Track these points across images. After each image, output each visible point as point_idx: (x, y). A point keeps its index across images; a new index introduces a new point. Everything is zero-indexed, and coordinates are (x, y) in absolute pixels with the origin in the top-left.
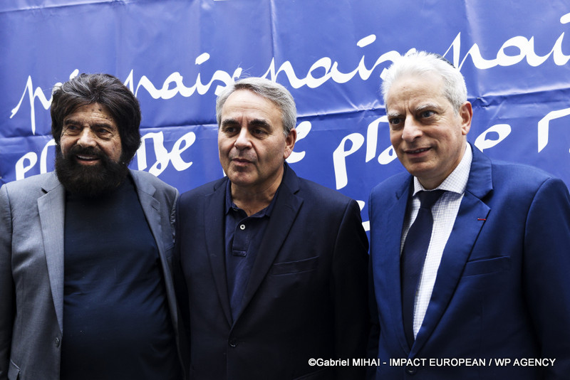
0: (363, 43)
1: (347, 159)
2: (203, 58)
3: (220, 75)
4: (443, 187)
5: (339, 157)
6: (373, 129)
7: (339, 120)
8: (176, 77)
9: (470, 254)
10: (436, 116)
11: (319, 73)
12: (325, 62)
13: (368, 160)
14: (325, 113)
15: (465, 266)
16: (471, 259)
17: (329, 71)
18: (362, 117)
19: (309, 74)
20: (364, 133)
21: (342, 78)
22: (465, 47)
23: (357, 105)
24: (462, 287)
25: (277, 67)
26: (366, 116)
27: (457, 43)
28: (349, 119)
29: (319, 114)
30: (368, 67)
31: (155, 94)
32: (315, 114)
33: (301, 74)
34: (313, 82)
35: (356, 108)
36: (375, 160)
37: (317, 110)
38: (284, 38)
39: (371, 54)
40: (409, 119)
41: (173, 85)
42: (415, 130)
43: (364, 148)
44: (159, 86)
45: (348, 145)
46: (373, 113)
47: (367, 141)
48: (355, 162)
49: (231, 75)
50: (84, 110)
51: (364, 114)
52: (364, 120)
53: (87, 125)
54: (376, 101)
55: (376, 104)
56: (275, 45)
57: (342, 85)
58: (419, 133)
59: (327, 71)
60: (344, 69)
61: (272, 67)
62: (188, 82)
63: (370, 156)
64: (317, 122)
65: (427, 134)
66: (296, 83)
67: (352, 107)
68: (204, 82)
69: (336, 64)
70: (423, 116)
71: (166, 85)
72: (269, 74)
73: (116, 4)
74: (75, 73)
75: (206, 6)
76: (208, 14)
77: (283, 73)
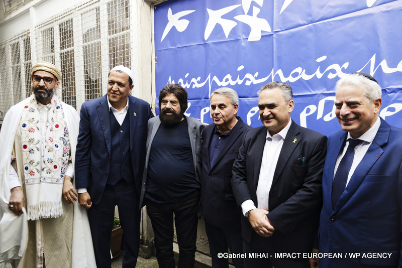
0: (319, 60)
1: (307, 117)
2: (241, 68)
3: (248, 76)
4: (361, 138)
5: (303, 116)
6: (322, 103)
7: (304, 98)
8: (229, 76)
9: (369, 171)
11: (296, 75)
12: (299, 70)
13: (318, 118)
14: (297, 95)
15: (365, 177)
16: (369, 173)
17: (301, 74)
18: (316, 97)
19: (290, 76)
20: (317, 105)
21: (307, 77)
22: (378, 62)
24: (362, 186)
25: (275, 72)
26: (319, 97)
27: (373, 60)
28: (310, 98)
30: (321, 72)
31: (219, 83)
33: (286, 75)
34: (292, 79)
35: (313, 93)
36: (322, 119)
38: (279, 58)
39: (323, 66)
41: (227, 80)
43: (316, 112)
44: (221, 80)
45: (308, 111)
46: (322, 95)
47: (318, 109)
48: (311, 119)
49: (253, 75)
50: (168, 96)
51: (317, 95)
52: (317, 99)
53: (169, 101)
54: (325, 89)
55: (324, 91)
56: (274, 62)
57: (307, 81)
59: (299, 74)
60: (308, 73)
61: (272, 72)
62: (234, 79)
63: (319, 116)
66: (284, 80)
67: (311, 92)
68: (241, 79)
69: (304, 70)
71: (224, 80)
72: (271, 75)
73: (205, 45)
74: (188, 74)
75: (243, 44)
76: (244, 48)
77: (278, 74)
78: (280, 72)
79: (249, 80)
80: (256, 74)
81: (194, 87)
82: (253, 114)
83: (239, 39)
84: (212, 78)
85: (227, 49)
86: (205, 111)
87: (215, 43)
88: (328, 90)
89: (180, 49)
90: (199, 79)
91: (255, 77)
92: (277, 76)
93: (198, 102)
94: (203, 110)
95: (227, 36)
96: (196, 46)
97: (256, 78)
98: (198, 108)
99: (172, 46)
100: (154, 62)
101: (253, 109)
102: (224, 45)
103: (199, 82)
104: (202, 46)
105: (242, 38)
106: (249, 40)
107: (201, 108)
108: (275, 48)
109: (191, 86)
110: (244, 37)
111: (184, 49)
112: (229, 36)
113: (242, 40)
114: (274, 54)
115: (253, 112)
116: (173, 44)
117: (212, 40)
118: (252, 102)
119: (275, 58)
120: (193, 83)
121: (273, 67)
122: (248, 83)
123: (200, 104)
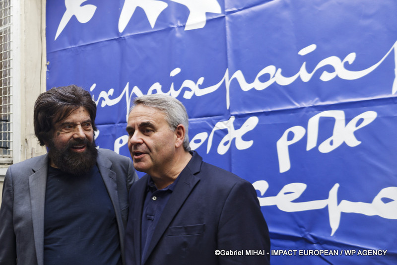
0: (303, 52)
1: (291, 148)
2: (176, 72)
3: (188, 83)
5: (283, 146)
6: (314, 122)
7: (283, 116)
8: (157, 86)
11: (265, 78)
12: (270, 69)
13: (308, 149)
14: (270, 110)
17: (274, 76)
18: (303, 113)
19: (257, 80)
20: (305, 126)
21: (285, 81)
23: (298, 102)
25: (231, 75)
26: (307, 112)
28: (292, 114)
29: (265, 110)
30: (309, 70)
32: (262, 111)
33: (250, 79)
34: (259, 86)
35: (298, 105)
36: (316, 149)
37: (263, 107)
38: (236, 53)
39: (311, 61)
41: (155, 92)
43: (304, 140)
44: (145, 92)
45: (291, 136)
46: (313, 109)
47: (308, 133)
48: (297, 150)
49: (196, 83)
50: (74, 113)
51: (305, 110)
52: (305, 115)
53: (79, 123)
54: (317, 99)
55: (316, 102)
56: (229, 59)
57: (286, 88)
59: (272, 76)
60: (286, 74)
61: (226, 75)
62: (165, 89)
63: (310, 145)
64: (263, 117)
66: (246, 87)
67: (293, 104)
68: (176, 89)
69: (280, 70)
71: (150, 92)
72: (224, 83)
73: (120, 39)
74: (94, 86)
75: (178, 35)
76: (179, 41)
77: (235, 79)
78: (239, 75)
79: (190, 90)
80: (201, 81)
81: (103, 105)
82: (199, 145)
83: (172, 29)
84: (130, 89)
85: (153, 44)
86: (121, 142)
87: (135, 37)
88: (323, 100)
89: (82, 48)
90: (111, 92)
91: (199, 85)
92: (235, 82)
93: (110, 129)
94: (118, 140)
95: (153, 25)
96: (106, 43)
97: (201, 87)
98: (111, 137)
99: (71, 44)
100: (45, 69)
101: (197, 137)
102: (148, 39)
103: (111, 97)
104: (115, 42)
105: (175, 26)
106: (186, 29)
107: (115, 138)
108: (229, 37)
109: (100, 103)
110: (179, 24)
111: (89, 48)
112: (156, 25)
113: (177, 29)
114: (229, 47)
115: (197, 141)
116: (73, 41)
117: (130, 32)
118: (195, 125)
119: (230, 53)
120: (102, 99)
121: (227, 67)
122: (188, 95)
123: (114, 132)
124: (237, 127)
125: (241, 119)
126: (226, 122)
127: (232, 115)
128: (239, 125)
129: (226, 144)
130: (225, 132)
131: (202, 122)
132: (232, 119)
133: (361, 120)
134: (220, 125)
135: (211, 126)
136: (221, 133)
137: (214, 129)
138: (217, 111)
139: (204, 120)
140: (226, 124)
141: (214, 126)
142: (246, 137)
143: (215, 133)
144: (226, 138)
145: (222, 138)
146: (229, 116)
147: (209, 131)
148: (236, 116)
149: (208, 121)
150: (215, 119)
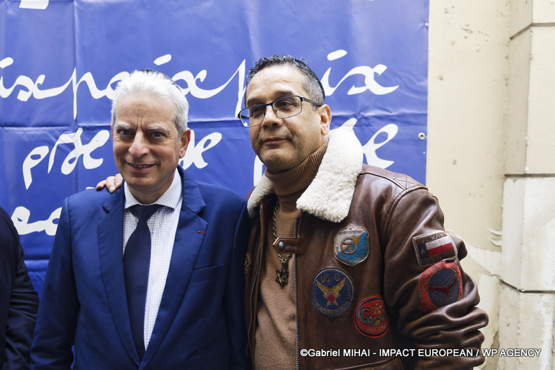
4: (159, 202)
10: (164, 138)
15: (191, 274)
19: (109, 87)
33: (101, 85)
40: (139, 135)
42: (143, 147)
49: (34, 82)
56: (77, 56)
58: (145, 151)
61: (74, 77)
65: (153, 153)
68: (7, 86)
70: (153, 136)
72: (71, 85)
77: (84, 83)
78: (88, 78)
79: (26, 90)
80: (41, 79)
82: (37, 162)
91: (39, 85)
92: (84, 87)
97: (41, 87)
101: (35, 151)
108: (78, 30)
114: (77, 42)
115: (35, 157)
118: (33, 136)
119: (78, 48)
121: (75, 66)
122: (23, 96)
124: (85, 141)
125: (90, 133)
126: (72, 134)
127: (79, 127)
128: (88, 139)
129: (71, 162)
130: (71, 146)
131: (42, 132)
132: (80, 131)
133: (209, 142)
134: (65, 138)
135: (54, 140)
136: (66, 148)
137: (58, 143)
138: (61, 119)
139: (44, 130)
140: (72, 138)
141: (57, 138)
142: (95, 155)
143: (58, 147)
144: (72, 155)
145: (67, 154)
146: (77, 127)
147: (51, 145)
148: (84, 128)
149: (51, 132)
150: (60, 131)
